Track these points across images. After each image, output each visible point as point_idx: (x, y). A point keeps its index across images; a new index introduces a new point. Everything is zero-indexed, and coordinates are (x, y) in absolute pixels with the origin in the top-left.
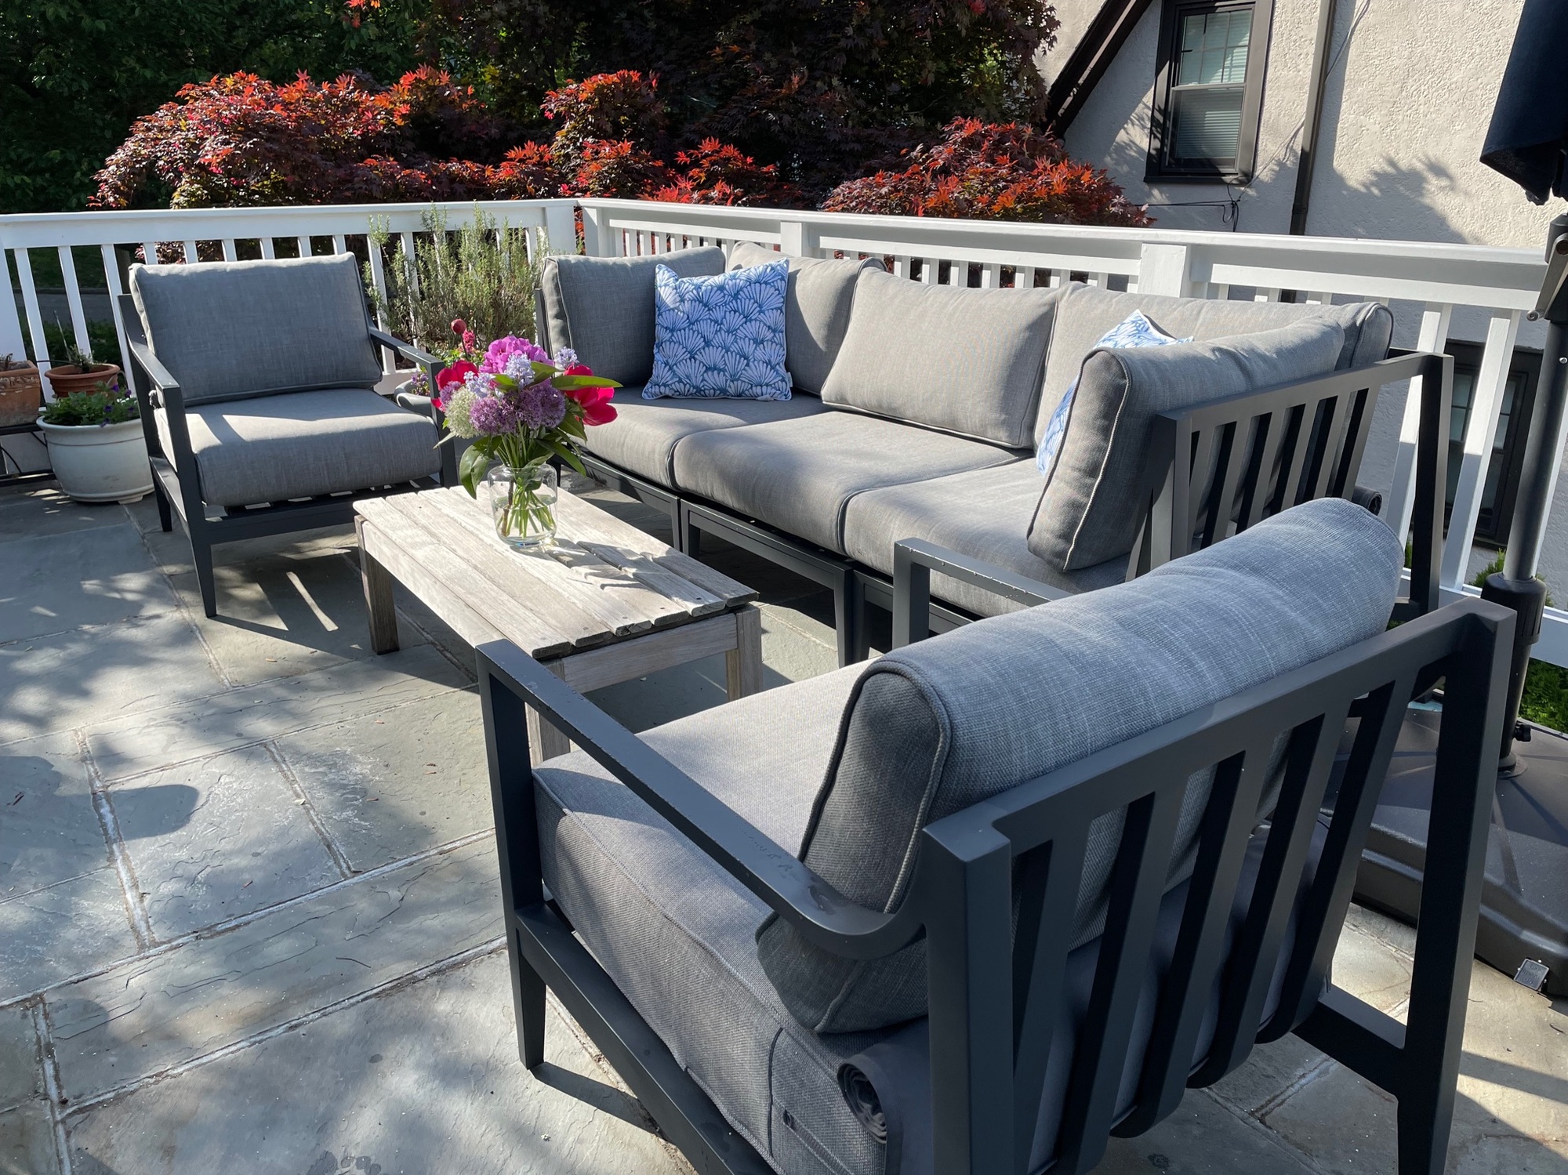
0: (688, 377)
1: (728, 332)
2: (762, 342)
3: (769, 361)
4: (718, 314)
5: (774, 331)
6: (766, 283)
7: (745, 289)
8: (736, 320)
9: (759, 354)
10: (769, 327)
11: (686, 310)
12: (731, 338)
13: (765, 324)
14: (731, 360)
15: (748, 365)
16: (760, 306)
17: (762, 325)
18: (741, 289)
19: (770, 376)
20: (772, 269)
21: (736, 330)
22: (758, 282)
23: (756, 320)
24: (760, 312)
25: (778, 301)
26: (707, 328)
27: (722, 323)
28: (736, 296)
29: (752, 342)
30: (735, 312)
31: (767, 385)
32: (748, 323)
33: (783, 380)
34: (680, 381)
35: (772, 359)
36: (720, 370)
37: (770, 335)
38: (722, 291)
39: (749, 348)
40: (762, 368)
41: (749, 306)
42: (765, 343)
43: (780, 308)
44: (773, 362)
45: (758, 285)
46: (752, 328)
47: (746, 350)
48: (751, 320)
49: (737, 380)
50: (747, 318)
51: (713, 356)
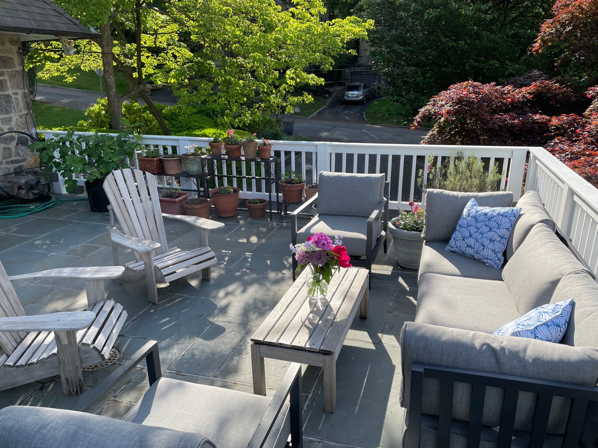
0: (460, 247)
1: (480, 233)
2: (494, 241)
3: (494, 250)
4: (479, 225)
5: (502, 238)
6: (506, 216)
7: (495, 218)
8: (485, 229)
9: (490, 246)
10: (499, 236)
11: (468, 220)
12: (480, 236)
13: (498, 234)
14: (477, 245)
15: (483, 249)
16: (499, 226)
17: (496, 234)
18: (493, 217)
19: (493, 256)
20: (512, 211)
21: (484, 233)
22: (503, 215)
23: (494, 231)
24: (497, 228)
25: (508, 225)
26: (473, 229)
27: (479, 229)
28: (489, 219)
29: (488, 240)
30: (486, 226)
31: (490, 260)
32: (490, 232)
33: (499, 259)
34: (457, 247)
35: (496, 250)
36: (472, 248)
37: (499, 239)
38: (485, 216)
39: (486, 242)
40: (490, 252)
41: (493, 224)
42: (495, 242)
43: (508, 229)
44: (496, 251)
45: (502, 216)
46: (491, 234)
47: (485, 243)
48: (492, 231)
49: (478, 254)
50: (491, 230)
51: (471, 241)
